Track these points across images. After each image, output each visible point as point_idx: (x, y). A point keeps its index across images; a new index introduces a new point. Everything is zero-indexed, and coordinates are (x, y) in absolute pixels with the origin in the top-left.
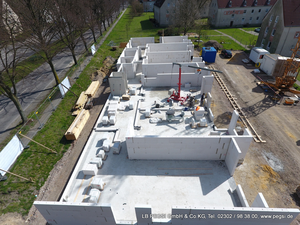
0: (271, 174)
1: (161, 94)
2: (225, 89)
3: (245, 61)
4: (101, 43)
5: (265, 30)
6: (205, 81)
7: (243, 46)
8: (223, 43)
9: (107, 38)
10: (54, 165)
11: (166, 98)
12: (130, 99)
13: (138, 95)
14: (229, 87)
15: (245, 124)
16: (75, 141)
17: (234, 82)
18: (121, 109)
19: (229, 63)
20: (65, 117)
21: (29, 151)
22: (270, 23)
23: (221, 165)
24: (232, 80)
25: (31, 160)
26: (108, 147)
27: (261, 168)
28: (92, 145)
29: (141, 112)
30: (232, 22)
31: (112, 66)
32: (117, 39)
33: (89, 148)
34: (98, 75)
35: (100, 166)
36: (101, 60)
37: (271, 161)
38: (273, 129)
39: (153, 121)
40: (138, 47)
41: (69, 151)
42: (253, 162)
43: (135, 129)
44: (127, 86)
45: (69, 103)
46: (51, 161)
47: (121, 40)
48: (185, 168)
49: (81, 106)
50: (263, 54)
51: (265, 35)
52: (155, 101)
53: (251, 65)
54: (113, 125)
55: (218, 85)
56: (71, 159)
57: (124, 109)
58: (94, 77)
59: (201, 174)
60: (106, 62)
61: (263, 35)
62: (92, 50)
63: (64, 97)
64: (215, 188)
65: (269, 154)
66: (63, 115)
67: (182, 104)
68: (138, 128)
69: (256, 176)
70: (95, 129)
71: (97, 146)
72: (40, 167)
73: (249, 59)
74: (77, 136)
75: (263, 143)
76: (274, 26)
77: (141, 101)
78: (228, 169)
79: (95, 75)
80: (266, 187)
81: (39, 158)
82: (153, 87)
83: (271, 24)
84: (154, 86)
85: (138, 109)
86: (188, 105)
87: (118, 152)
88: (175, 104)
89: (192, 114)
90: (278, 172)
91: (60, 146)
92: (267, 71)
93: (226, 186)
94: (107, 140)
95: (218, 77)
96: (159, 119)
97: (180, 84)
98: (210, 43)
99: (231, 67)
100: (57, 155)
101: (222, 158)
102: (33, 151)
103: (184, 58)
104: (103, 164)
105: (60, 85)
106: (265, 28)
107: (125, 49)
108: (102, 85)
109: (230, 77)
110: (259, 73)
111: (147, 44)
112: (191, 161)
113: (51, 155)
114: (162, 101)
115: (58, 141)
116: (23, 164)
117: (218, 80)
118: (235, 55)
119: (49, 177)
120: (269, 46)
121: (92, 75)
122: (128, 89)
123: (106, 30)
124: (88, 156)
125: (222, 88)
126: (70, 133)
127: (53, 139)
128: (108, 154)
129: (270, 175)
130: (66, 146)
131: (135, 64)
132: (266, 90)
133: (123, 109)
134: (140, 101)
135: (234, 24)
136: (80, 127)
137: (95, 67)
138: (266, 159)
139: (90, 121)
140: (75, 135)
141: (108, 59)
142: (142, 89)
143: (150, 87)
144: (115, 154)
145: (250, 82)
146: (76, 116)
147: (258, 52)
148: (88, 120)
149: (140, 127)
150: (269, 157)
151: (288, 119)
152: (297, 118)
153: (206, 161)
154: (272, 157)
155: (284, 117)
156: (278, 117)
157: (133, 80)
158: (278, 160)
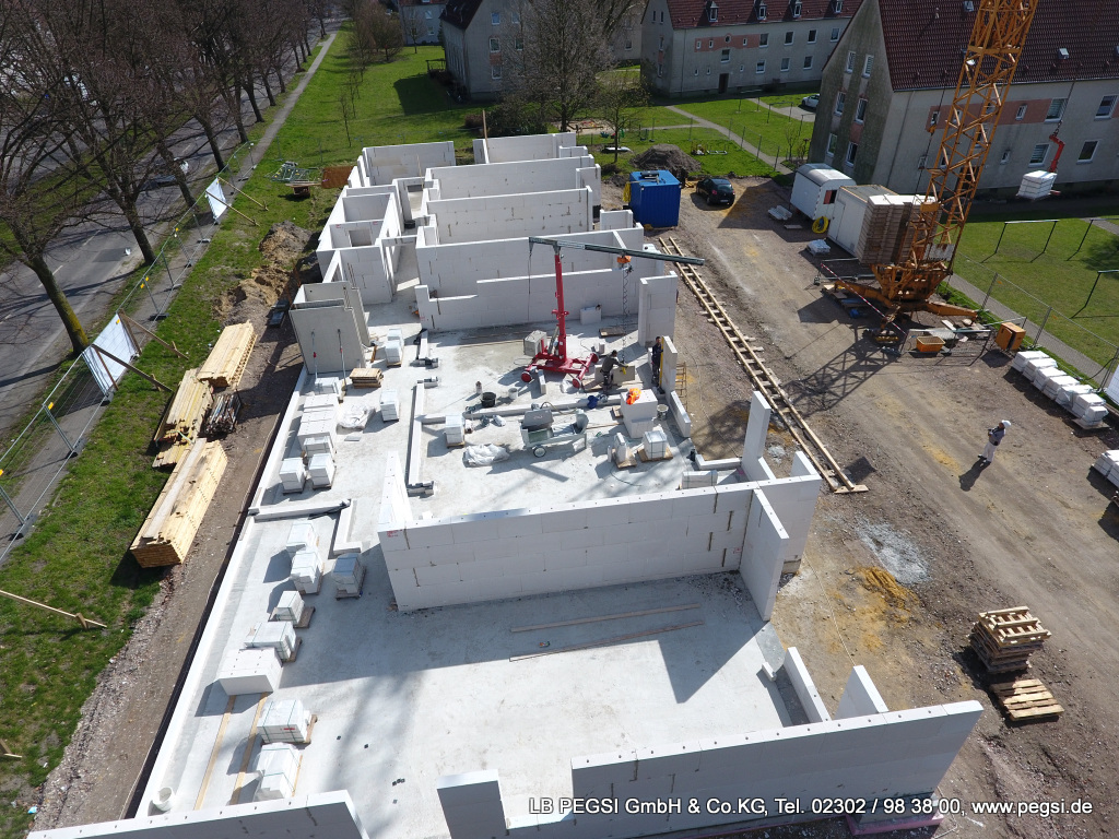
0: (892, 595)
1: (497, 354)
2: (722, 319)
3: (779, 212)
4: (246, 173)
5: (832, 102)
6: (650, 296)
7: (769, 160)
8: (699, 152)
9: (268, 152)
10: (96, 674)
11: (516, 367)
12: (383, 382)
13: (411, 365)
14: (734, 310)
15: (796, 435)
16: (176, 570)
17: (748, 290)
18: (350, 423)
19: (725, 224)
20: (123, 478)
22: (847, 78)
23: (729, 589)
24: (741, 285)
26: (313, 577)
27: (859, 579)
28: (247, 576)
29: (430, 427)
30: (724, 78)
31: (300, 261)
32: (311, 151)
33: (238, 590)
34: (245, 298)
35: (289, 653)
36: (252, 238)
37: (887, 552)
38: (885, 444)
39: (478, 459)
40: (395, 182)
41: (155, 612)
42: (830, 564)
43: (410, 495)
44: (366, 331)
45: (136, 422)
46: (83, 663)
47: (325, 157)
48: (607, 617)
49: (186, 429)
50: (834, 188)
51: (836, 121)
52: (479, 384)
53: (798, 225)
54: (326, 487)
55: (697, 307)
56: (167, 640)
57: (363, 422)
58: (231, 307)
59: (664, 630)
60: (273, 246)
61: (830, 122)
62: (212, 200)
63: (110, 399)
64: (714, 671)
65: (881, 530)
66: (114, 471)
67: (576, 386)
68: (421, 491)
69: (844, 609)
70: (253, 515)
71: (268, 579)
72: (36, 692)
73: (789, 206)
74: (182, 548)
75: (858, 492)
76: (861, 91)
77: (426, 388)
78: (751, 599)
79: (232, 300)
80: (878, 642)
81: (29, 655)
82: (464, 330)
83: (851, 81)
84: (469, 327)
85: (418, 419)
86: (598, 387)
87: (353, 589)
88: (551, 387)
89: (614, 417)
90: (913, 587)
91: (115, 597)
92: (853, 245)
93: (751, 657)
94: (308, 550)
95: (694, 278)
96: (498, 449)
97: (561, 312)
98: (657, 155)
99: (735, 239)
100: (104, 634)
101: (731, 562)
103: (569, 214)
104: (300, 643)
105: (88, 353)
106: (834, 96)
107: (344, 194)
108: (266, 338)
109: (733, 272)
110: (827, 254)
111: (428, 170)
112: (625, 586)
113: (81, 638)
114: (504, 381)
115: (103, 578)
117: (695, 287)
118: (744, 196)
119: (80, 725)
120: (852, 160)
121: (220, 302)
122: (373, 345)
123: (259, 119)
124: (236, 620)
125: (709, 316)
126: (151, 539)
127: (82, 573)
128: (317, 602)
129: (886, 600)
130: (142, 593)
131: (387, 249)
132: (855, 312)
133: (358, 423)
134: (421, 387)
135: (731, 83)
136: (190, 515)
137: (230, 269)
138: (873, 546)
139: (229, 484)
140: (174, 546)
141: (282, 235)
142: (424, 341)
143: (455, 332)
144: (343, 598)
145: (802, 287)
146: (169, 468)
147: (817, 182)
148: (222, 480)
149: (429, 487)
150: (880, 540)
151: (930, 404)
152: (955, 397)
153: (678, 580)
154: (890, 539)
155: (916, 396)
156: (898, 401)
157: (386, 309)
158: (909, 545)
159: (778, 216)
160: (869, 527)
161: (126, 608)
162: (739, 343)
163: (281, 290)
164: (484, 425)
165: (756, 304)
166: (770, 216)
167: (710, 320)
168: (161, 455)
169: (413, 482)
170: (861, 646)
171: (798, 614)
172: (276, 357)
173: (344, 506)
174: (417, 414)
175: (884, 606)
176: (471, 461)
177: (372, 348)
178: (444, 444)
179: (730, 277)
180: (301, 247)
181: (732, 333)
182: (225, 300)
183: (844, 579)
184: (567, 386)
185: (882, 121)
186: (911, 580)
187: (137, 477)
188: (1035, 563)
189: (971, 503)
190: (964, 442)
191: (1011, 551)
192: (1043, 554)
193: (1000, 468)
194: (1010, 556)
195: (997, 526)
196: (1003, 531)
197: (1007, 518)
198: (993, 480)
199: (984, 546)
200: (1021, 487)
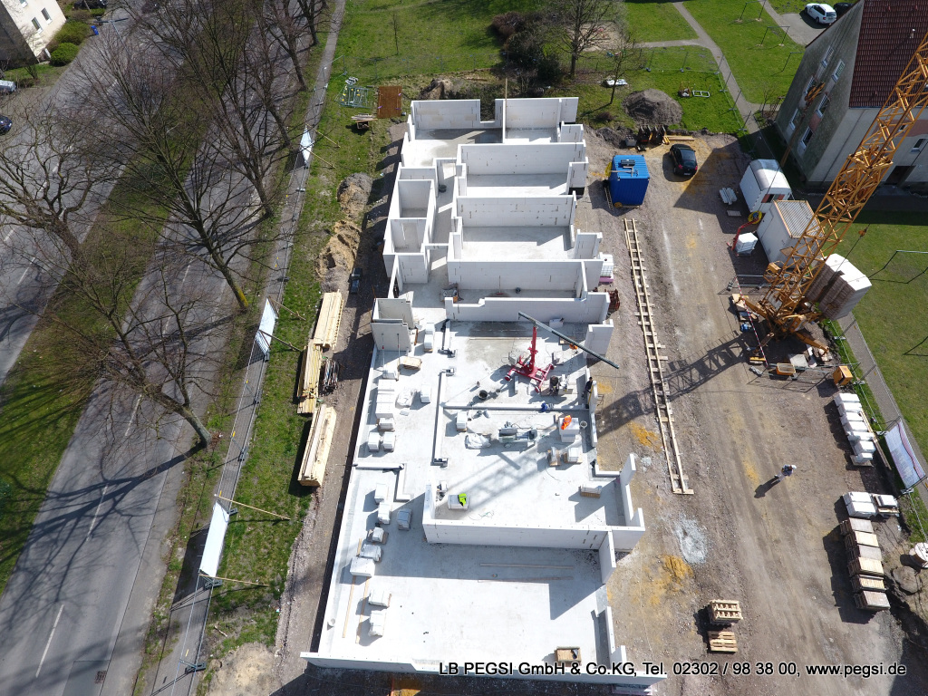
1: (492, 350)
2: (647, 323)
3: (727, 195)
4: (321, 95)
5: (805, 81)
7: (744, 109)
8: (685, 94)
9: (335, 61)
10: (290, 545)
11: (502, 364)
12: (421, 367)
13: (439, 351)
14: (659, 312)
15: (664, 441)
16: (318, 490)
17: (676, 288)
19: (680, 202)
21: (239, 521)
23: (591, 560)
24: (673, 281)
25: (250, 541)
26: (388, 520)
27: (662, 562)
28: (355, 505)
29: (448, 411)
32: (367, 57)
33: (351, 514)
34: (335, 266)
35: (378, 559)
36: (332, 184)
37: (688, 540)
39: (473, 443)
40: (435, 164)
41: (311, 514)
44: (411, 315)
45: (284, 378)
46: (284, 539)
48: (527, 566)
50: (772, 193)
52: (478, 383)
53: (737, 213)
54: (390, 451)
55: (634, 308)
56: (320, 534)
57: (410, 401)
58: (326, 269)
59: (553, 578)
60: (347, 198)
61: (799, 99)
63: (268, 358)
64: (572, 606)
65: (691, 525)
67: (536, 391)
68: (440, 463)
69: (648, 579)
70: (355, 465)
71: (366, 509)
72: (268, 553)
73: (737, 190)
74: (320, 481)
75: (687, 495)
76: (828, 89)
77: (447, 377)
78: (599, 569)
79: (325, 263)
81: (261, 533)
82: (473, 322)
84: (476, 320)
85: (441, 404)
87: (406, 525)
90: (693, 566)
91: (292, 502)
93: (591, 603)
96: (485, 440)
98: (646, 106)
99: (684, 224)
100: (290, 523)
101: (594, 547)
102: (246, 519)
103: (557, 211)
104: (382, 554)
107: (399, 174)
108: (349, 304)
109: (671, 266)
110: (750, 254)
111: (459, 148)
114: (494, 377)
115: (285, 489)
116: (238, 551)
117: (637, 283)
118: (708, 162)
119: (288, 572)
121: (318, 264)
122: (416, 328)
125: (640, 317)
126: (307, 477)
127: (275, 486)
128: (389, 529)
129: (671, 577)
130: (304, 500)
131: (428, 250)
132: (746, 326)
133: (407, 404)
134: (444, 375)
136: (322, 460)
137: (321, 224)
138: (681, 536)
139: (339, 433)
140: (317, 478)
141: (353, 189)
142: (447, 330)
143: (467, 322)
144: (401, 529)
145: (717, 291)
146: (310, 417)
147: (761, 185)
148: (335, 430)
149: (446, 461)
150: (687, 531)
151: (763, 426)
152: (782, 421)
153: (566, 550)
154: (694, 531)
155: (756, 417)
156: (742, 419)
157: (424, 289)
158: (702, 538)
159: (725, 200)
160: (684, 520)
161: (297, 509)
162: (653, 349)
163: (355, 251)
164: (478, 415)
165: (678, 306)
166: (719, 196)
167: (640, 323)
168: (301, 405)
169: (437, 457)
170: (649, 602)
171: (623, 577)
172: (356, 325)
173: (401, 468)
174: (441, 401)
175: (669, 580)
176: (469, 445)
177: (414, 331)
178: (454, 429)
179: (667, 272)
180: (365, 199)
181: (651, 338)
182: (321, 263)
183: (654, 561)
184: (532, 389)
185: (834, 126)
186: (693, 560)
187: (290, 421)
188: (771, 558)
189: (753, 510)
190: (771, 462)
191: (762, 549)
192: (779, 554)
193: (784, 488)
194: (760, 551)
195: (762, 529)
196: (764, 535)
197: (771, 525)
198: (775, 496)
199: (748, 541)
200: (790, 504)
